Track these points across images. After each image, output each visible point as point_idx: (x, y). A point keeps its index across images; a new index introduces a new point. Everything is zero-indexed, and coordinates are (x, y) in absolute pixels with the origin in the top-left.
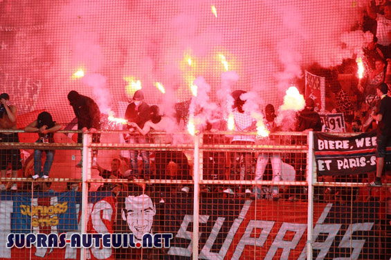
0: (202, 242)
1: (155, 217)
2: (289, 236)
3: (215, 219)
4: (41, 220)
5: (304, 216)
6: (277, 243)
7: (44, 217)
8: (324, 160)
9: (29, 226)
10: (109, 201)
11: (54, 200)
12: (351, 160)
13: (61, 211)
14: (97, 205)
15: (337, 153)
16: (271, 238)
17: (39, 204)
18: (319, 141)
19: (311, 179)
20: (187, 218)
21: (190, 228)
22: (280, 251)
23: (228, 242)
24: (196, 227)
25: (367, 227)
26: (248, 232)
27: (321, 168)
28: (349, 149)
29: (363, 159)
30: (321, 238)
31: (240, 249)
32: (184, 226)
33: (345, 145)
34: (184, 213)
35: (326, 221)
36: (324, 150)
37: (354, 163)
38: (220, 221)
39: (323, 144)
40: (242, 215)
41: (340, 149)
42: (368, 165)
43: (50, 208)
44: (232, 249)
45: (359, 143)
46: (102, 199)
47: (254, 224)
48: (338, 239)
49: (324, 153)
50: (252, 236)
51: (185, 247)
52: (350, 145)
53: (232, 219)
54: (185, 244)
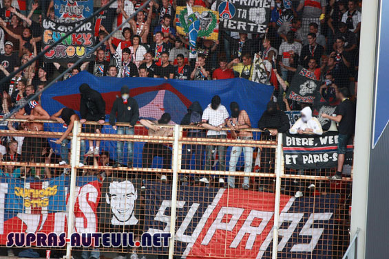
0: (178, 224)
1: (137, 202)
2: (256, 222)
3: (191, 205)
4: (33, 202)
5: (272, 205)
6: (246, 228)
7: (36, 199)
8: (291, 155)
9: (21, 206)
10: (95, 185)
11: (45, 185)
12: (315, 156)
13: (51, 194)
14: (84, 188)
15: (302, 149)
16: (240, 223)
17: (32, 187)
18: (287, 138)
19: (279, 172)
20: (165, 203)
21: (168, 212)
22: (247, 236)
23: (201, 225)
24: (173, 212)
25: (326, 216)
26: (220, 216)
28: (314, 146)
29: (326, 155)
30: (285, 225)
31: (211, 232)
32: (162, 210)
33: (311, 142)
34: (163, 199)
35: (291, 210)
36: (292, 146)
37: (317, 159)
38: (195, 206)
39: (290, 141)
40: (216, 201)
41: (305, 146)
42: (330, 160)
43: (41, 191)
44: (204, 232)
45: (323, 141)
46: (89, 183)
47: (225, 210)
48: (301, 225)
49: (291, 148)
50: (224, 221)
51: (162, 229)
52: (315, 142)
53: (206, 206)
54: (161, 226)
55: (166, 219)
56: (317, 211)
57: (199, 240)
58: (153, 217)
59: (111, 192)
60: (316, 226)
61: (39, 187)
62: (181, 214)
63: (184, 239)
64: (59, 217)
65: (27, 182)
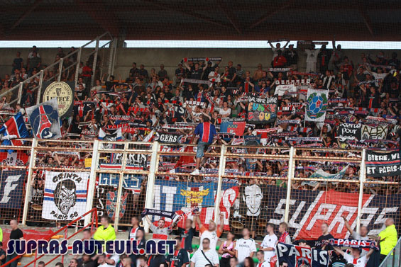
0: (290, 216)
1: (262, 200)
3: (300, 201)
4: (193, 200)
5: (356, 202)
6: (338, 218)
7: (194, 198)
8: (371, 167)
9: (184, 202)
10: (234, 189)
11: (201, 188)
12: (388, 168)
13: (204, 194)
14: (227, 191)
15: (379, 163)
16: (334, 214)
17: (192, 190)
18: (369, 155)
19: (363, 179)
20: (282, 201)
21: (284, 207)
22: (338, 224)
23: (306, 216)
24: (287, 207)
25: (394, 209)
26: (319, 211)
27: (369, 172)
28: (387, 161)
29: (395, 167)
30: (365, 216)
31: (313, 221)
32: (280, 205)
33: (385, 158)
34: (281, 198)
35: (370, 205)
36: (372, 161)
37: (389, 169)
38: (303, 204)
39: (371, 157)
40: (317, 199)
41: (381, 161)
42: (398, 170)
43: (198, 193)
44: (308, 221)
45: (394, 157)
46: (231, 187)
47: (324, 206)
48: (376, 216)
49: (371, 163)
50: (322, 213)
51: (279, 219)
52: (388, 158)
53: (310, 202)
54: (279, 217)
55: (283, 212)
56: (388, 206)
57: (304, 227)
58: (273, 211)
59: (246, 193)
60: (387, 216)
61: (197, 190)
62: (293, 209)
63: (294, 225)
64: (209, 210)
65: (189, 186)
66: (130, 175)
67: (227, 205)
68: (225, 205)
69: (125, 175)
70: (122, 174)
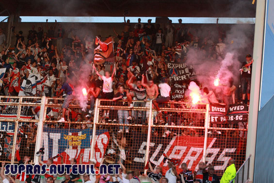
0: (150, 155)
2: (194, 154)
3: (158, 144)
5: (202, 144)
6: (189, 157)
7: (75, 141)
8: (214, 116)
9: (67, 145)
10: (106, 134)
11: (80, 133)
13: (83, 138)
14: (101, 136)
16: (185, 154)
17: (72, 135)
18: (213, 107)
19: (207, 126)
20: (144, 143)
21: (145, 148)
22: (188, 161)
24: (148, 148)
25: (233, 150)
26: (173, 152)
29: (232, 117)
30: (210, 155)
32: (142, 147)
33: (224, 110)
34: (143, 141)
35: (213, 147)
36: (215, 111)
38: (160, 147)
39: (214, 109)
40: (171, 143)
41: (222, 112)
42: (234, 120)
43: (77, 137)
45: (231, 109)
46: (103, 133)
47: (177, 148)
48: (218, 155)
49: (215, 113)
50: (175, 153)
53: (166, 144)
54: (142, 156)
55: (144, 152)
56: (227, 148)
57: (162, 164)
58: (137, 151)
60: (226, 156)
61: (76, 134)
62: (152, 150)
63: (154, 162)
64: (86, 151)
65: (70, 131)
66: (23, 123)
67: (100, 146)
68: (99, 147)
69: (20, 123)
70: (17, 122)
